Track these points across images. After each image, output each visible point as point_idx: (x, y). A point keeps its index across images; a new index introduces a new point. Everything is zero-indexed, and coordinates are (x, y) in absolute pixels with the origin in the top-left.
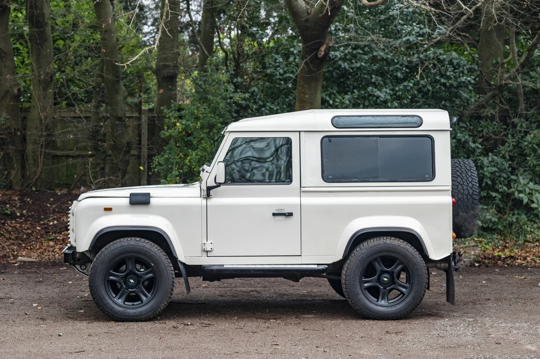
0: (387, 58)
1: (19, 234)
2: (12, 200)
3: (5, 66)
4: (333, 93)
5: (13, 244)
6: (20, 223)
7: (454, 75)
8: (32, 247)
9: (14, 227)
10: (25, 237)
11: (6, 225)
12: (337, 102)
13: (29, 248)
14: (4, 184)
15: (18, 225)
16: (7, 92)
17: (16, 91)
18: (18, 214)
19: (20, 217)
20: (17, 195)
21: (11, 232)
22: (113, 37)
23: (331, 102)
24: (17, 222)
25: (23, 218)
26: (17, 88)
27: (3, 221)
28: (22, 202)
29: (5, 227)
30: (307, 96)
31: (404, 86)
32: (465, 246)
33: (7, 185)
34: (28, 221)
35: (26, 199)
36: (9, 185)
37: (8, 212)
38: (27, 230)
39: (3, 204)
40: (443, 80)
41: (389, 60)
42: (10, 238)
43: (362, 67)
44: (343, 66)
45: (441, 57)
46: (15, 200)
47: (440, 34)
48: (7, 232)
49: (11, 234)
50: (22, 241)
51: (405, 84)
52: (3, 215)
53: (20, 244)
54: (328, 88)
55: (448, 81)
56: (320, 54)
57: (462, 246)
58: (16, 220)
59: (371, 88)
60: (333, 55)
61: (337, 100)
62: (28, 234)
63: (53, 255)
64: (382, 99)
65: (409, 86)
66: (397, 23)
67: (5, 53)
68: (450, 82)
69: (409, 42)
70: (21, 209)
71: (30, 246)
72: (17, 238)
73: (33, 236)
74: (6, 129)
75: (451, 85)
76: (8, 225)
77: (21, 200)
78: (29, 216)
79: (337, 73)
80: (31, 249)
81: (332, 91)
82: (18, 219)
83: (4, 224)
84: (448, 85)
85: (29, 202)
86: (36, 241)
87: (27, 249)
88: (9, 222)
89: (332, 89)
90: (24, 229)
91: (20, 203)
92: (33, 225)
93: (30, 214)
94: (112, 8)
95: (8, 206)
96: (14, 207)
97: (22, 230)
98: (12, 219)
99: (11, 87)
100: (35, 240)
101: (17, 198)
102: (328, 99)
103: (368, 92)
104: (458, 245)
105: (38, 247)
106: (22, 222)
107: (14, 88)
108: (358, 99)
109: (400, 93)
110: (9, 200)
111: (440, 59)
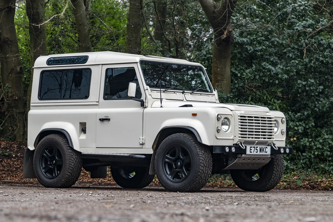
0: (283, 43)
1: (11, 167)
2: (12, 147)
3: (11, 50)
4: (243, 69)
5: (4, 174)
6: (14, 161)
7: (330, 55)
8: (17, 176)
9: (9, 163)
10: (14, 169)
11: (3, 162)
12: (244, 75)
13: (14, 176)
14: (10, 137)
15: (11, 162)
16: (13, 69)
17: (18, 69)
18: (14, 156)
19: (14, 158)
20: (17, 144)
21: (5, 166)
22: (86, 29)
23: (239, 75)
24: (11, 160)
25: (17, 158)
26: (20, 67)
27: (1, 160)
28: (19, 148)
29: (2, 163)
30: (219, 69)
31: (293, 63)
32: (331, 180)
33: (12, 137)
34: (20, 160)
35: (22, 146)
36: (14, 138)
37: (7, 154)
38: (17, 165)
39: (5, 149)
40: (321, 59)
41: (284, 44)
42: (3, 170)
43: (263, 49)
44: (249, 49)
45: (322, 42)
46: (14, 147)
47: (323, 25)
48: (2, 166)
49: (5, 168)
50: (11, 172)
51: (293, 61)
52: (3, 156)
53: (9, 174)
54: (239, 66)
55: (325, 59)
56: (223, 37)
57: (329, 180)
58: (11, 159)
59: (264, 63)
60: (241, 41)
61: (244, 74)
62: (17, 168)
63: (29, 180)
64: (274, 72)
65: (295, 62)
66: (290, 18)
67: (11, 41)
68: (326, 59)
69: (297, 31)
70: (17, 153)
71: (16, 175)
72: (8, 170)
73: (20, 169)
74: (12, 96)
75: (328, 62)
76: (5, 162)
77: (19, 147)
78: (21, 157)
79: (246, 55)
80: (16, 176)
81: (242, 67)
82: (13, 159)
83: (2, 161)
84: (325, 61)
85: (24, 148)
86: (21, 173)
87: (13, 176)
88: (6, 160)
89: (242, 66)
90: (15, 165)
91: (17, 149)
92: (22, 162)
93: (22, 156)
94: (85, 8)
95: (8, 150)
96: (12, 151)
97: (13, 166)
98: (9, 159)
99: (15, 66)
100: (21, 171)
101: (16, 146)
102: (237, 72)
103: (262, 66)
104: (326, 179)
105: (21, 176)
106: (16, 160)
107: (17, 67)
108: (255, 71)
109: (289, 68)
110: (10, 147)
111: (320, 43)
